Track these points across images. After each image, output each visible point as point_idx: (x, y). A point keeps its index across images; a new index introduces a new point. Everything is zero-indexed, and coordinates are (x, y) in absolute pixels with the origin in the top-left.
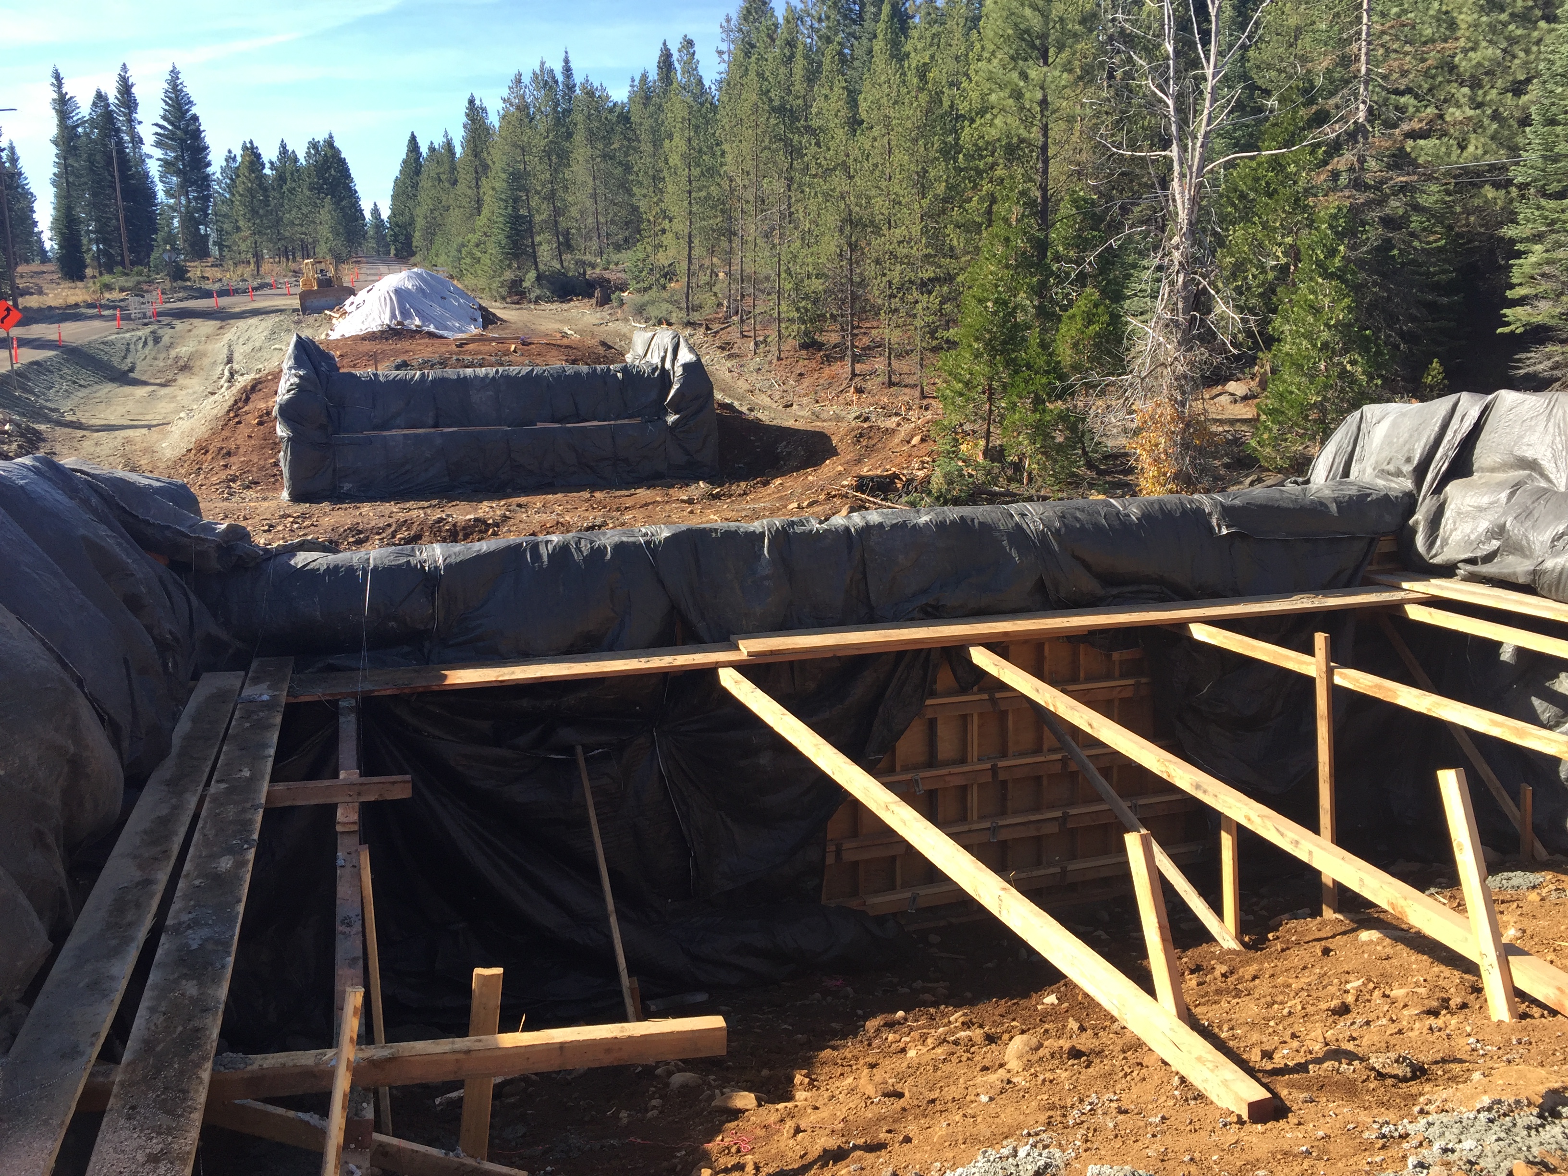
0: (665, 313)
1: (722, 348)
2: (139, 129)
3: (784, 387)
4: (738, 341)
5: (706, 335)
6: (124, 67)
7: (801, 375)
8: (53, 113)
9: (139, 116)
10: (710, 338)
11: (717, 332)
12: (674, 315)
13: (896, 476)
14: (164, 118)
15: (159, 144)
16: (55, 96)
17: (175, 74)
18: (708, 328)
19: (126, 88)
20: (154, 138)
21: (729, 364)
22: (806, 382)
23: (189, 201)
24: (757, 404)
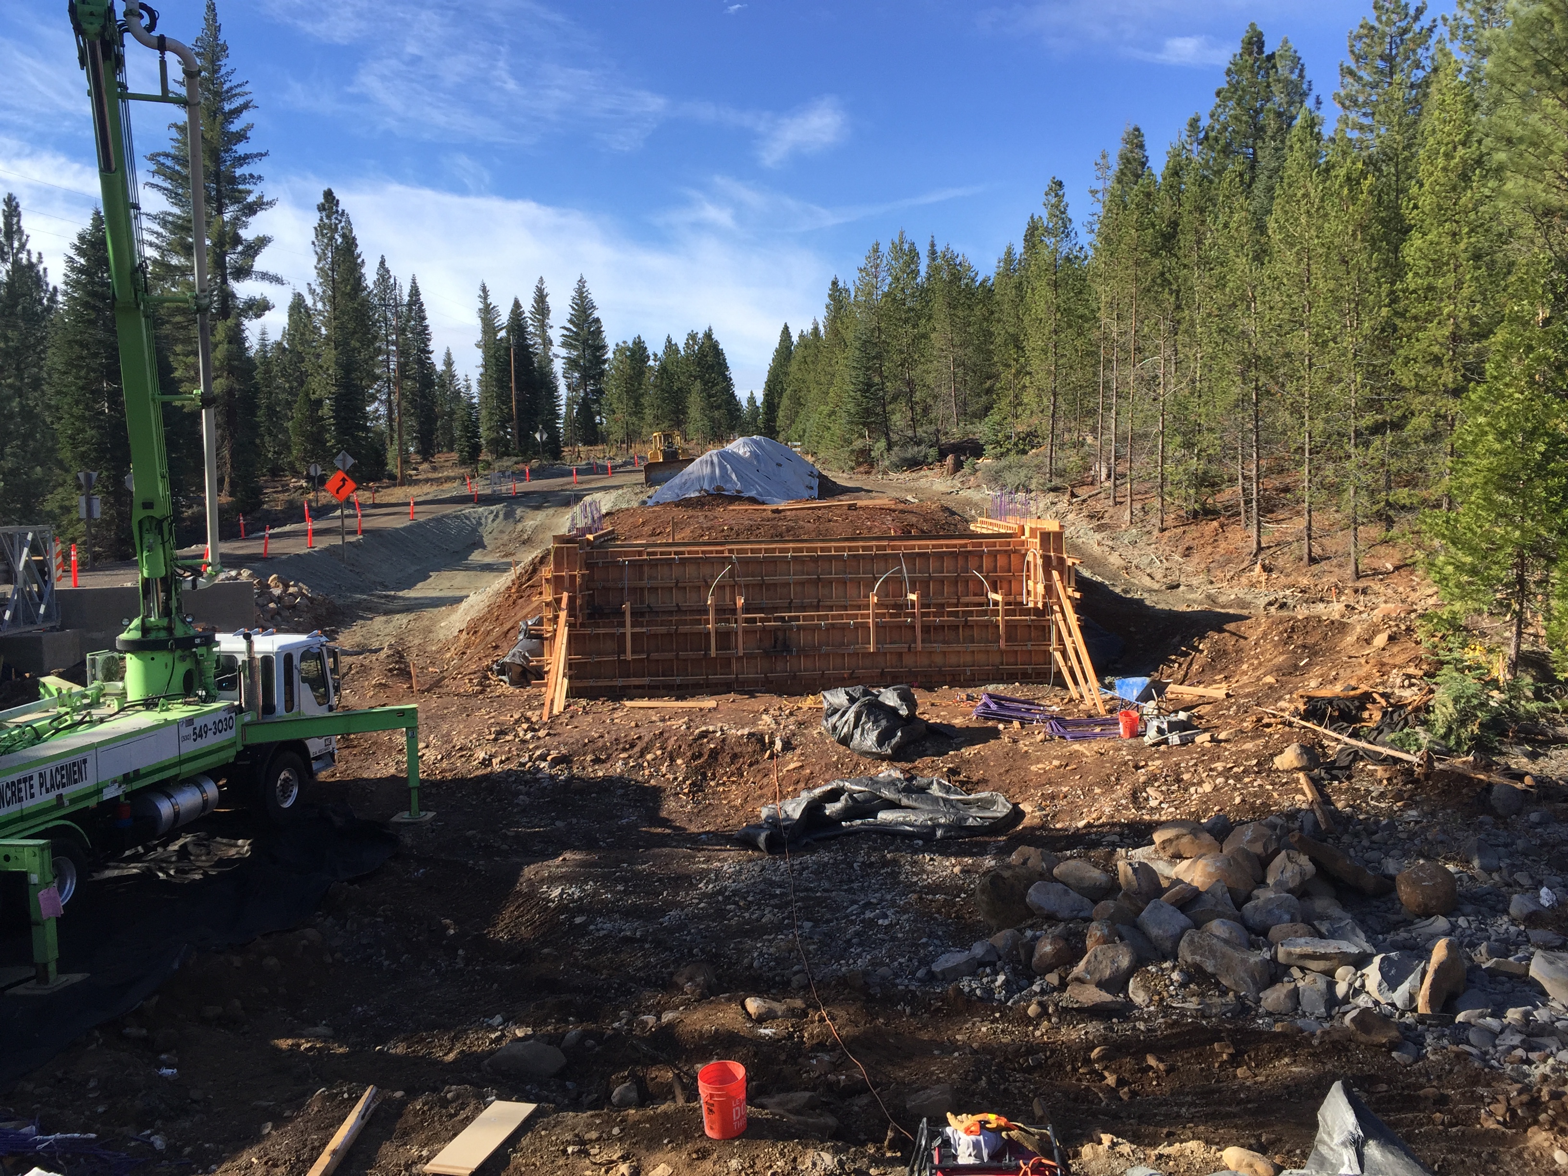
0: (1023, 479)
1: (1091, 517)
2: (551, 333)
3: (1166, 564)
4: (1111, 509)
5: (1071, 504)
6: (541, 280)
7: (1189, 548)
8: (479, 321)
9: (550, 322)
10: (1075, 507)
11: (1084, 501)
12: (1034, 481)
13: (1366, 698)
14: (571, 321)
15: (564, 345)
16: (481, 306)
17: (582, 282)
18: (1073, 495)
19: (541, 298)
20: (561, 339)
21: (1098, 536)
22: (1196, 558)
23: (587, 394)
24: (1134, 584)
